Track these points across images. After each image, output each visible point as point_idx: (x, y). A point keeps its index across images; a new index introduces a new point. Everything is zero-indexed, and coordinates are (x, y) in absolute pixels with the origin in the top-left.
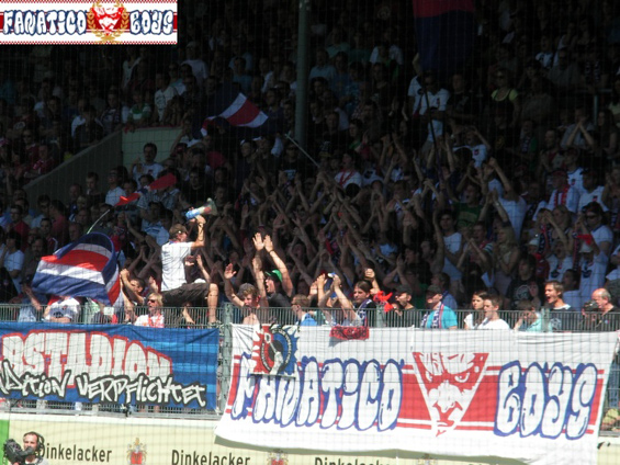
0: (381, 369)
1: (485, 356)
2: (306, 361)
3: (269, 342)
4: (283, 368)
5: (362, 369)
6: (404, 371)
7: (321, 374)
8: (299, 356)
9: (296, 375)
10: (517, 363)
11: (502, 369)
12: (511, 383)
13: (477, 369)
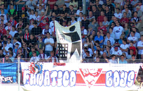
0: (69, 73)
1: (101, 69)
2: (45, 71)
3: (34, 66)
4: (39, 72)
5: (63, 73)
6: (77, 73)
7: (50, 74)
8: (43, 70)
9: (42, 74)
10: (111, 71)
11: (106, 72)
12: (109, 75)
13: (99, 72)
